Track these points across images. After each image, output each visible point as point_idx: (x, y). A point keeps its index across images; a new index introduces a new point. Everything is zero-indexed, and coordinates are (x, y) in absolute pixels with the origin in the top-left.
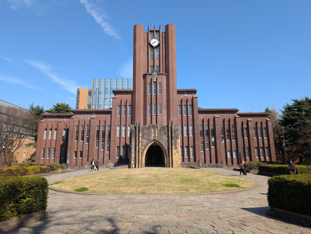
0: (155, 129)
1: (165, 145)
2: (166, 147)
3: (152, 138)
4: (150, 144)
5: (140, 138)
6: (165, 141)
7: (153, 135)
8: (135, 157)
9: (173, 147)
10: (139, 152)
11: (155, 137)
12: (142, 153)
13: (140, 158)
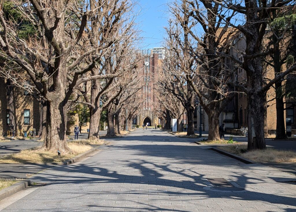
0: (147, 111)
1: (151, 118)
2: (152, 119)
3: (146, 115)
4: (145, 118)
5: (141, 115)
6: (151, 116)
7: (146, 114)
8: (139, 123)
9: (155, 119)
10: (141, 121)
11: (147, 114)
12: (142, 121)
13: (141, 123)
